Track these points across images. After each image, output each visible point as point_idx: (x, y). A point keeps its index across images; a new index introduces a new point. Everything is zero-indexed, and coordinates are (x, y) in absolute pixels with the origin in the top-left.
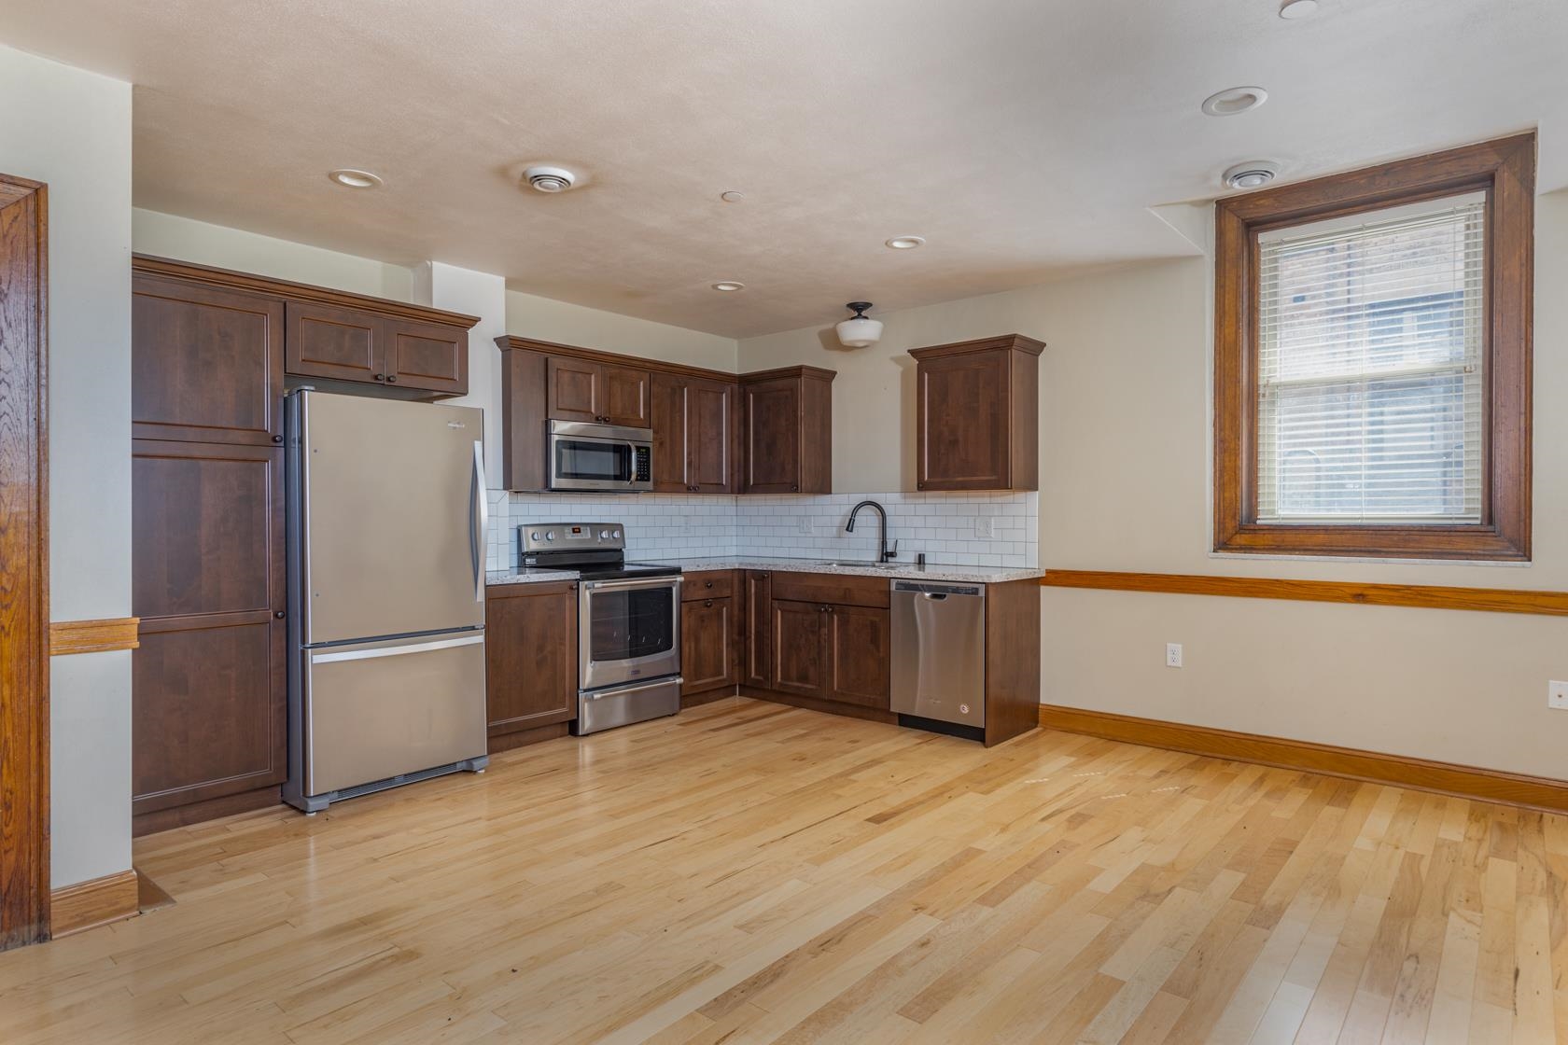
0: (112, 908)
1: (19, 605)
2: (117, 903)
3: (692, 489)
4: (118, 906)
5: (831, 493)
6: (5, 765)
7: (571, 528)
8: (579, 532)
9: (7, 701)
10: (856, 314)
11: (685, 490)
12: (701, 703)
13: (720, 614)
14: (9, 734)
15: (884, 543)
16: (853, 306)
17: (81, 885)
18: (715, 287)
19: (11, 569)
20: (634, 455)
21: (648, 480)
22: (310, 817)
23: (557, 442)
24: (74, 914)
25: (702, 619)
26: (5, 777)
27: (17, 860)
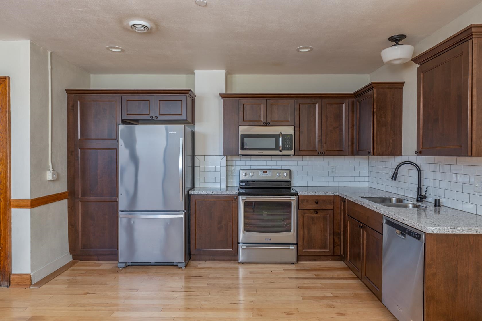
0: (24, 283)
1: (4, 194)
2: (25, 282)
3: (320, 154)
4: (26, 283)
5: (401, 155)
6: (1, 237)
7: (262, 171)
8: (267, 173)
9: (2, 220)
10: (395, 43)
11: (317, 154)
12: (316, 260)
13: (325, 218)
14: (2, 229)
15: (419, 189)
16: (392, 39)
17: (18, 275)
18: (298, 50)
19: (2, 184)
20: (281, 139)
21: (292, 150)
22: (120, 269)
23: (241, 135)
24: (16, 282)
25: (313, 219)
26: (1, 240)
27: (4, 263)
